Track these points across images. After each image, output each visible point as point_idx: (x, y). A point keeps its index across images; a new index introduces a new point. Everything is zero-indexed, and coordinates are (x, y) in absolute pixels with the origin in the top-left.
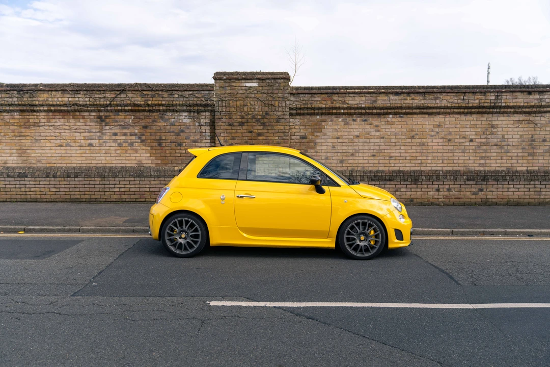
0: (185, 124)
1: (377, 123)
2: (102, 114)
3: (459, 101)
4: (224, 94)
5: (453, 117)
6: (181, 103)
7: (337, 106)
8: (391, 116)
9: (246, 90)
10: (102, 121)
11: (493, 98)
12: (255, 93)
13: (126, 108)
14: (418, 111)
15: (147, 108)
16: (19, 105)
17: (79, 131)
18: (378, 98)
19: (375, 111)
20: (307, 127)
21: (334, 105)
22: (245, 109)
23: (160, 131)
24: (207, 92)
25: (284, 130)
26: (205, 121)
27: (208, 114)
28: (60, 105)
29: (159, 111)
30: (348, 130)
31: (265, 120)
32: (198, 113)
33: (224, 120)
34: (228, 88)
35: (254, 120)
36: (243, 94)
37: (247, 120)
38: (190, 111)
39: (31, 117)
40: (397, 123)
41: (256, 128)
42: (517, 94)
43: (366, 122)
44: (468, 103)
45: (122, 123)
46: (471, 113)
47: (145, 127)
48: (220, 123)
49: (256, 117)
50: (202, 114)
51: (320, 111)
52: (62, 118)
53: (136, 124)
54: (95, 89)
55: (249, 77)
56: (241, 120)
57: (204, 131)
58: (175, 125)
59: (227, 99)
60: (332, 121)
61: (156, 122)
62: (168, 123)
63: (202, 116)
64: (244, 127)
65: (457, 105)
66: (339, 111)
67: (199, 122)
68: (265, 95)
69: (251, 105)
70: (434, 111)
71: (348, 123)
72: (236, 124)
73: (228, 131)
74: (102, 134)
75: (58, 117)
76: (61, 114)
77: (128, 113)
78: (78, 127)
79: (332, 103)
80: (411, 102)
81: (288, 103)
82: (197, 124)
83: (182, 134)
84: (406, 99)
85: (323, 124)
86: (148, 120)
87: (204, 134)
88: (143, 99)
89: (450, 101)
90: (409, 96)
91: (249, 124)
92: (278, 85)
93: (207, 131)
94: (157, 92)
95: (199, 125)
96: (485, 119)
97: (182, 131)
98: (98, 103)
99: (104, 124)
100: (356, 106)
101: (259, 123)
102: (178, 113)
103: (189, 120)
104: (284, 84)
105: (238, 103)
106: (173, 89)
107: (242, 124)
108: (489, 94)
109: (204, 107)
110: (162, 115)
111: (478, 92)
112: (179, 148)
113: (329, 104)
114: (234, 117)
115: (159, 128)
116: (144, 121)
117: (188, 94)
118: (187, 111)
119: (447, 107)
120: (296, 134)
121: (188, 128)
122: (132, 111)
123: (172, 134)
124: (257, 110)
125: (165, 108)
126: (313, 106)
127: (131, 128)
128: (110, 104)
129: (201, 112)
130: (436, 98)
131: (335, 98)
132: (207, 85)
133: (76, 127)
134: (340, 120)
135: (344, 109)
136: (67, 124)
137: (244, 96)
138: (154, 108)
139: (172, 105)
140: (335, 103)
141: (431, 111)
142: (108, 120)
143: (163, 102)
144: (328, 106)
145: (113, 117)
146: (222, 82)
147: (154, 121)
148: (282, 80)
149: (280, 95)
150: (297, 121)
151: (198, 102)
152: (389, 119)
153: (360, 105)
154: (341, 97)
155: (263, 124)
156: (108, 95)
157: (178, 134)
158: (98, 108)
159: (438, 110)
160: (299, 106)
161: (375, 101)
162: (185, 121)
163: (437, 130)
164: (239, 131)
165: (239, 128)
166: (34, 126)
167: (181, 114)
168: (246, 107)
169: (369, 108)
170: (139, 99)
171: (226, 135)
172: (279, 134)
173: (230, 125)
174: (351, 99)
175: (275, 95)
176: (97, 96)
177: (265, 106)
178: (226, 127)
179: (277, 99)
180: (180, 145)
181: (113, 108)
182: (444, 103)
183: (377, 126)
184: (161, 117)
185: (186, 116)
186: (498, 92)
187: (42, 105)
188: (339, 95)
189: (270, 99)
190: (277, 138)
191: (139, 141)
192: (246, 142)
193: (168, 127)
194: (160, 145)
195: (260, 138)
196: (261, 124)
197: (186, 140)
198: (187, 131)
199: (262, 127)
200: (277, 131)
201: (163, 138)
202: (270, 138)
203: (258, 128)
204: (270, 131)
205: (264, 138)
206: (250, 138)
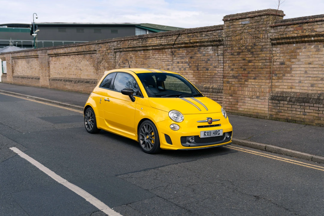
0: (210, 55)
2: (173, 50)
4: (229, 31)
6: (206, 40)
7: (307, 34)
9: (242, 27)
10: (173, 54)
12: (248, 29)
13: (182, 45)
15: (191, 45)
16: (142, 47)
17: (164, 61)
20: (286, 54)
21: (304, 34)
22: (241, 41)
23: (198, 60)
24: (220, 31)
27: (222, 47)
28: (155, 46)
29: (197, 46)
31: (253, 50)
32: (217, 47)
33: (229, 51)
34: (231, 27)
35: (246, 51)
36: (240, 30)
37: (242, 51)
38: (212, 46)
39: (147, 53)
41: (247, 56)
45: (181, 55)
47: (191, 58)
48: (227, 54)
49: (248, 47)
51: (295, 40)
52: (158, 53)
53: (187, 56)
54: (168, 35)
55: (244, 16)
56: (238, 51)
57: (220, 59)
58: (205, 56)
59: (230, 35)
60: (305, 48)
62: (202, 55)
63: (219, 48)
64: (241, 56)
66: (310, 39)
67: (218, 53)
68: (254, 30)
69: (245, 38)
72: (236, 54)
73: (231, 59)
74: (173, 62)
75: (156, 53)
76: (158, 51)
77: (184, 49)
78: (164, 58)
79: (303, 32)
81: (269, 34)
82: (216, 55)
83: (208, 62)
85: (298, 51)
86: (193, 53)
87: (220, 62)
88: (189, 39)
91: (243, 53)
92: (262, 20)
93: (222, 59)
94: (195, 34)
95: (217, 56)
97: (209, 60)
98: (170, 43)
99: (174, 56)
100: (323, 33)
101: (250, 53)
103: (212, 52)
104: (267, 19)
105: (237, 38)
106: (202, 31)
107: (239, 53)
109: (219, 42)
110: (199, 49)
112: (207, 71)
113: (300, 33)
114: (234, 49)
115: (197, 58)
116: (191, 53)
117: (210, 34)
120: (277, 61)
121: (212, 58)
122: (185, 47)
123: (204, 62)
124: (248, 42)
125: (199, 44)
126: (287, 36)
127: (185, 58)
128: (174, 43)
129: (218, 45)
131: (305, 27)
132: (220, 26)
133: (163, 58)
134: (313, 46)
135: (313, 36)
136: (160, 57)
137: (240, 32)
138: (194, 45)
139: (202, 42)
140: (305, 31)
142: (175, 54)
143: (198, 40)
144: (299, 35)
145: (177, 51)
146: (228, 22)
147: (195, 54)
148: (265, 16)
149: (264, 28)
150: (278, 49)
151: (215, 39)
154: (310, 26)
155: (252, 53)
156: (174, 38)
158: (171, 47)
160: (277, 37)
162: (210, 52)
164: (237, 59)
165: (237, 57)
166: (148, 58)
168: (242, 40)
170: (187, 39)
171: (229, 62)
172: (262, 61)
173: (232, 55)
175: (260, 29)
176: (169, 39)
177: (253, 39)
178: (230, 56)
179: (262, 32)
180: (208, 69)
181: (176, 46)
184: (199, 51)
185: (211, 49)
187: (150, 46)
188: (309, 24)
189: (257, 32)
190: (261, 64)
191: (188, 67)
192: (241, 68)
193: (202, 57)
194: (198, 70)
195: (250, 64)
196: (251, 53)
197: (210, 66)
198: (211, 60)
199: (251, 55)
200: (261, 58)
201: (200, 65)
202: (256, 64)
203: (249, 56)
204: (256, 59)
205: (252, 64)
206: (244, 64)
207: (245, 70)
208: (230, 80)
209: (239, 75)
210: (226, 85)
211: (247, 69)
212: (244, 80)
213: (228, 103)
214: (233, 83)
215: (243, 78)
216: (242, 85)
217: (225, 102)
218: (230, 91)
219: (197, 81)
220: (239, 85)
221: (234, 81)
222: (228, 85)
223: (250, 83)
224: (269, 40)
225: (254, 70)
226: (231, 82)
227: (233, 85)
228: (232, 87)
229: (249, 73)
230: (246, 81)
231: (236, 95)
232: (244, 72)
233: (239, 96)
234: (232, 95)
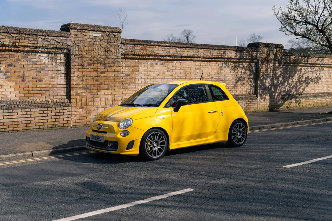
0: (44, 63)
1: (169, 66)
3: (209, 54)
4: (78, 41)
5: (204, 63)
6: (44, 45)
7: (149, 54)
8: (175, 62)
9: (92, 38)
11: (223, 53)
12: (99, 42)
14: (189, 59)
18: (171, 49)
19: (168, 58)
20: (130, 68)
22: (92, 53)
23: (23, 69)
25: (118, 70)
26: (60, 61)
27: (62, 56)
30: (153, 70)
31: (106, 62)
32: (55, 55)
33: (77, 61)
34: (80, 36)
35: (98, 62)
36: (91, 41)
37: (94, 62)
38: (49, 53)
40: (179, 66)
41: (99, 67)
42: (232, 51)
43: (162, 65)
44: (212, 55)
46: (212, 61)
47: (10, 65)
48: (75, 64)
49: (100, 59)
50: (58, 55)
51: (138, 57)
53: (2, 62)
55: (95, 29)
56: (89, 61)
57: (60, 69)
58: (36, 64)
59: (79, 45)
60: (144, 64)
61: (20, 61)
62: (31, 62)
63: (58, 57)
64: (92, 67)
65: (207, 56)
66: (149, 57)
67: (56, 62)
68: (105, 44)
70: (197, 59)
71: (153, 65)
72: (86, 64)
73: (80, 70)
79: (146, 52)
80: (187, 53)
81: (120, 50)
83: (42, 72)
84: (184, 51)
85: (139, 65)
86: (13, 59)
87: (59, 72)
89: (205, 53)
90: (186, 49)
91: (95, 65)
92: (114, 36)
93: (63, 69)
95: (56, 65)
96: (217, 65)
97: (42, 70)
100: (159, 54)
102: (39, 54)
103: (48, 60)
104: (118, 36)
105: (87, 49)
107: (90, 64)
108: (220, 50)
109: (61, 50)
110: (25, 55)
111: (216, 49)
112: (39, 83)
113: (144, 52)
114: (85, 59)
115: (22, 66)
116: (9, 60)
117: (50, 39)
118: (47, 53)
119: (203, 57)
120: (123, 72)
121: (47, 67)
123: (33, 71)
124: (100, 54)
126: (135, 53)
129: (58, 54)
130: (199, 51)
131: (148, 48)
134: (149, 63)
135: (152, 55)
137: (91, 43)
140: (148, 51)
141: (196, 59)
146: (76, 31)
147: (18, 60)
148: (116, 34)
149: (115, 44)
150: (124, 63)
151: (58, 46)
152: (175, 64)
153: (161, 54)
154: (151, 48)
155: (105, 65)
157: (39, 72)
159: (198, 59)
160: (127, 53)
161: (169, 52)
162: (44, 61)
163: (197, 71)
164: (88, 70)
165: (88, 68)
167: (41, 54)
169: (165, 56)
171: (78, 73)
172: (114, 73)
173: (81, 65)
174: (156, 49)
175: (112, 44)
177: (106, 51)
178: (78, 67)
179: (113, 47)
180: (40, 81)
182: (202, 55)
183: (168, 68)
184: (24, 57)
185: (45, 57)
186: (224, 50)
188: (150, 46)
189: (109, 46)
190: (113, 75)
191: (5, 77)
192: (93, 79)
193: (30, 66)
194: (23, 81)
195: (102, 75)
196: (103, 65)
197: (45, 77)
198: (46, 69)
199: (104, 67)
200: (113, 70)
201: (26, 75)
202: (109, 75)
203: (101, 68)
204: (109, 70)
205: (105, 75)
206: (95, 75)
207: (97, 80)
208: (80, 92)
209: (91, 86)
210: (75, 97)
211: (100, 80)
212: (96, 90)
213: (78, 116)
214: (84, 94)
215: (95, 88)
216: (95, 96)
217: (74, 116)
218: (80, 103)
219: (23, 95)
220: (91, 96)
221: (84, 92)
222: (77, 97)
223: (103, 94)
224: (120, 55)
225: (106, 80)
226: (80, 94)
227: (83, 97)
228: (83, 99)
229: (101, 84)
230: (98, 91)
231: (88, 107)
232: (96, 82)
233: (91, 107)
234: (83, 107)
